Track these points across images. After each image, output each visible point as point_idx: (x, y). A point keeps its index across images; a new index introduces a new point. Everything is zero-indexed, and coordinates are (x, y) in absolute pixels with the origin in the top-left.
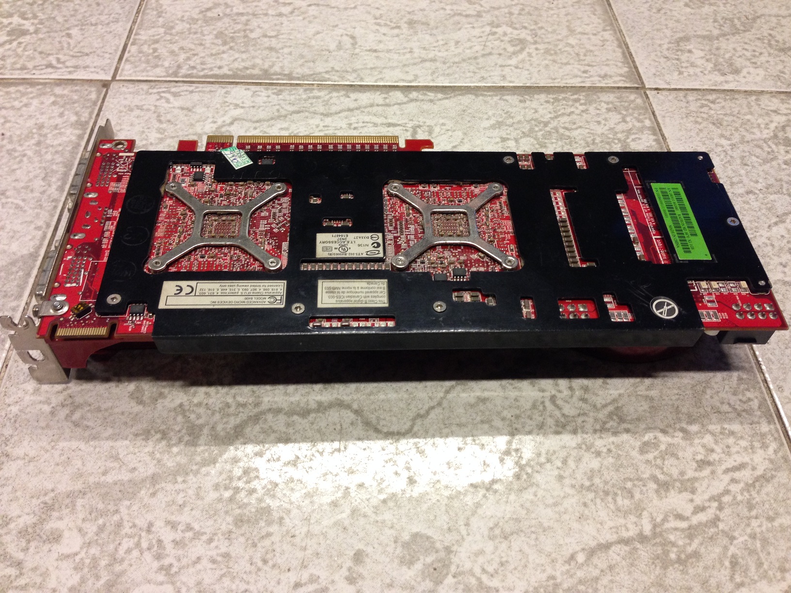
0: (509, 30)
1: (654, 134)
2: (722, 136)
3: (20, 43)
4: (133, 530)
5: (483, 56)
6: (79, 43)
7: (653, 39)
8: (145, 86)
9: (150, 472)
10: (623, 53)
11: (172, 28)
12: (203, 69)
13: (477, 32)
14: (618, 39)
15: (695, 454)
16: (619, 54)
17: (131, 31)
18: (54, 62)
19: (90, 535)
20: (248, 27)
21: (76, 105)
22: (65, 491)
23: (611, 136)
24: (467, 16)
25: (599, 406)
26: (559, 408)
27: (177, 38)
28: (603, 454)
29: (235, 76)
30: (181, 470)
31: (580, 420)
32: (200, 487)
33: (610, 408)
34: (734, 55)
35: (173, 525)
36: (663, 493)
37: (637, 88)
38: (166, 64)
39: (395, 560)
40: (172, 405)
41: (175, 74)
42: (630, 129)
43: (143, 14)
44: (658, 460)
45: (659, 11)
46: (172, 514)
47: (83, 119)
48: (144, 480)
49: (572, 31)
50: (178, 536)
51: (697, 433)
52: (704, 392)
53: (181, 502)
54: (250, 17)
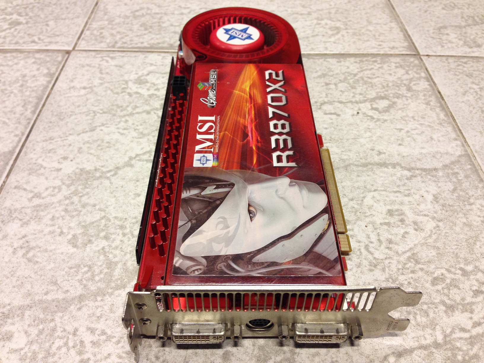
0: (329, 22)
1: (428, 81)
2: (473, 83)
3: (16, 29)
4: (64, 334)
5: (313, 36)
6: (54, 29)
7: (423, 27)
8: (93, 54)
9: (78, 293)
10: (404, 35)
11: (113, 21)
12: (131, 44)
13: (308, 23)
14: (400, 27)
15: (471, 286)
16: (401, 35)
17: (87, 23)
18: (36, 40)
19: (33, 336)
20: (161, 20)
21: (48, 64)
22: (17, 305)
23: (399, 82)
24: (302, 14)
25: (400, 252)
26: (372, 254)
27: (116, 26)
28: (405, 286)
29: (151, 47)
30: (100, 292)
31: (387, 261)
32: (113, 304)
33: (409, 254)
34: (476, 37)
35: (92, 331)
36: (450, 313)
37: (415, 55)
38: (108, 41)
39: (253, 358)
40: (97, 249)
41: (113, 46)
42: (412, 78)
43: (96, 13)
44: (445, 290)
45: (426, 12)
46: (92, 323)
47: (52, 72)
48: (73, 299)
49: (370, 23)
50: (95, 338)
51: (472, 272)
52: (475, 244)
53: (99, 315)
54: (163, 15)
